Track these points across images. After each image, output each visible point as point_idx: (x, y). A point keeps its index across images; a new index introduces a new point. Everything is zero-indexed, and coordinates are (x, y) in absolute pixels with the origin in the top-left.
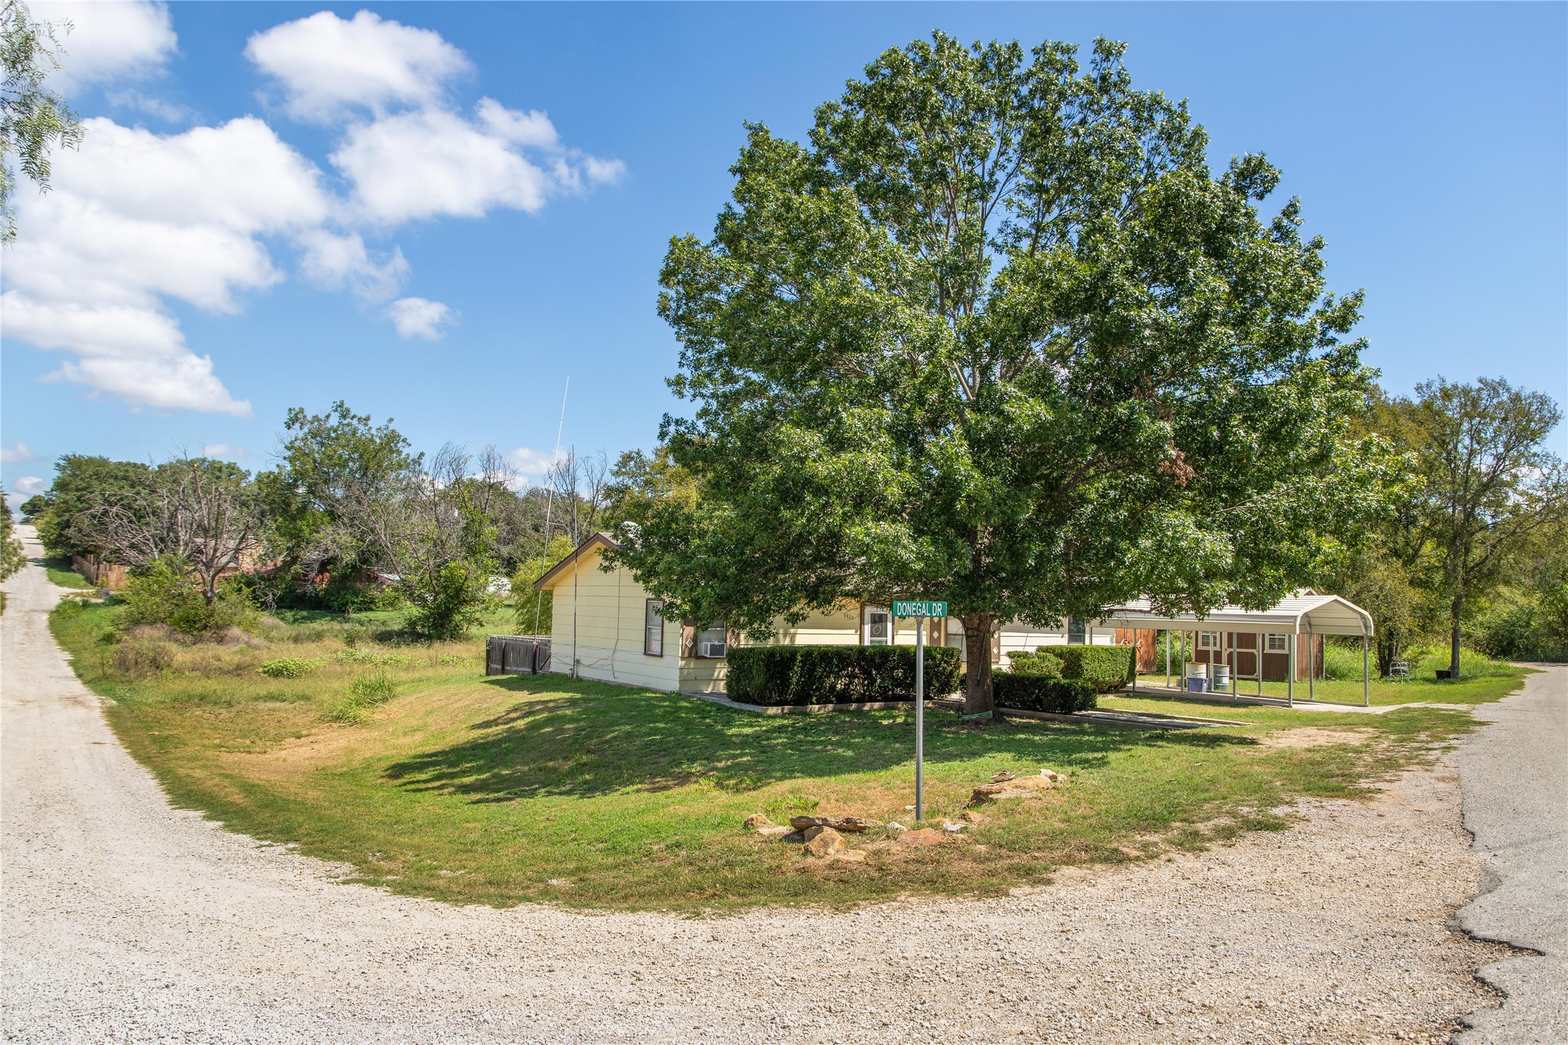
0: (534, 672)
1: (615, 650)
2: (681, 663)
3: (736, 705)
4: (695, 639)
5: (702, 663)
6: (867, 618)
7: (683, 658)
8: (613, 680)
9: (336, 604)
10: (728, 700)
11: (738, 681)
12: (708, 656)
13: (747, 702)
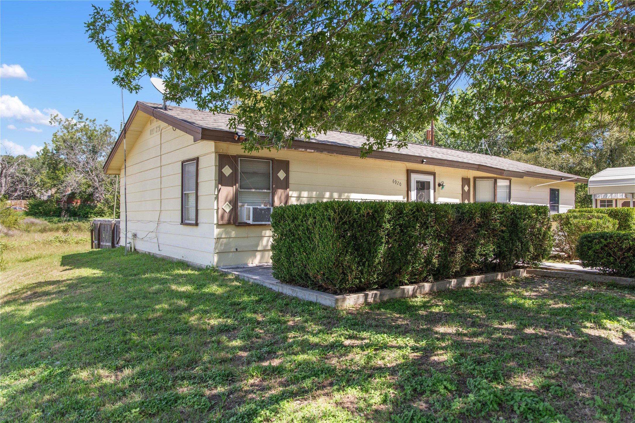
0: (113, 246)
1: (159, 222)
2: (216, 231)
3: (288, 290)
4: (234, 202)
5: (243, 231)
6: (413, 185)
7: (219, 226)
8: (158, 252)
9: (81, 213)
10: (275, 281)
11: (290, 254)
12: (251, 222)
13: (305, 286)
